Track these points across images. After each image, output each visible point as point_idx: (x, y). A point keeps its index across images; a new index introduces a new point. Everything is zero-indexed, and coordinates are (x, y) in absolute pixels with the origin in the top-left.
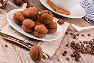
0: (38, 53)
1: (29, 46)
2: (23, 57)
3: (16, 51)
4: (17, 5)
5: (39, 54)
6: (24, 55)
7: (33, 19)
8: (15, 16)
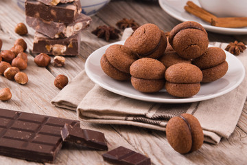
0: (188, 130)
1: (163, 123)
2: (153, 155)
3: (131, 144)
4: (107, 39)
5: (193, 134)
6: (156, 148)
7: (154, 55)
8: (107, 60)
